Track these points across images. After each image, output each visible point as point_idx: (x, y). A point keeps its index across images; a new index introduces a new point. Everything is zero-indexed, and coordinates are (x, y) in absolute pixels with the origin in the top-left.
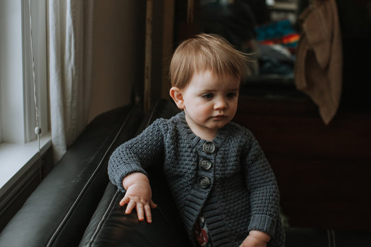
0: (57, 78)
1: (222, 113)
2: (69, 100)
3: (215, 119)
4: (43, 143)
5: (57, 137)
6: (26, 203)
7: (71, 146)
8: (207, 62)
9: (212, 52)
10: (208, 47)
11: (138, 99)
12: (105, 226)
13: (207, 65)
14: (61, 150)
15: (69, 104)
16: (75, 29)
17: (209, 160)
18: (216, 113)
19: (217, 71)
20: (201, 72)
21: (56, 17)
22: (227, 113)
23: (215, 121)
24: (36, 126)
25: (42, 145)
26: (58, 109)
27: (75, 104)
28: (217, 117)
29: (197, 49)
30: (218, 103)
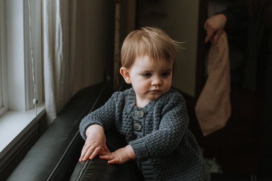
0: (50, 62)
1: (158, 88)
2: (58, 79)
3: (152, 92)
4: (39, 110)
5: (50, 107)
6: (26, 156)
7: (60, 113)
8: (146, 49)
9: (150, 42)
10: (148, 37)
11: (108, 78)
12: (85, 173)
13: (146, 52)
14: (52, 116)
15: (58, 82)
16: (62, 26)
17: (140, 123)
18: (153, 88)
19: (153, 56)
20: (141, 56)
21: (49, 16)
22: (162, 88)
23: (152, 94)
24: (34, 98)
25: (39, 112)
26: (51, 85)
27: (62, 82)
28: (154, 91)
29: (140, 38)
30: (155, 80)
